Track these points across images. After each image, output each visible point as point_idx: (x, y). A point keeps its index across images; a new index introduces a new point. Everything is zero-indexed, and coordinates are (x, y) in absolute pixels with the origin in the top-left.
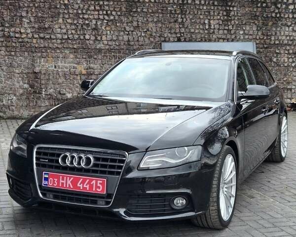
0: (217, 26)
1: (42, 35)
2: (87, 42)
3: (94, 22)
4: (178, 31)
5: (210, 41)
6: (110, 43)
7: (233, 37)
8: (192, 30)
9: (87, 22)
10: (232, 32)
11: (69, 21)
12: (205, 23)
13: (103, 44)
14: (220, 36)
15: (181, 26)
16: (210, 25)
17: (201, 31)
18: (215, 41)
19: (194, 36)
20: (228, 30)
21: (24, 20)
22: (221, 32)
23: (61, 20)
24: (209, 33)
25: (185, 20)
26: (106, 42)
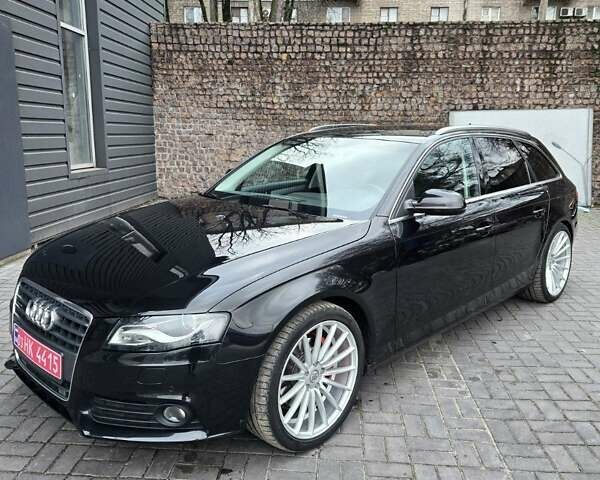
0: (533, 88)
1: (297, 105)
2: (352, 112)
3: (361, 87)
4: (474, 95)
5: (522, 107)
6: (380, 114)
7: (558, 102)
8: (496, 95)
9: (352, 88)
10: (557, 95)
11: (331, 87)
12: (515, 84)
13: (372, 114)
14: (536, 102)
15: (479, 89)
16: (522, 87)
17: (509, 95)
18: (529, 108)
19: (497, 102)
20: (550, 93)
21: (277, 87)
22: (539, 95)
23: (320, 87)
24: (521, 98)
25: (485, 80)
26: (375, 113)
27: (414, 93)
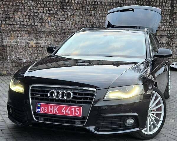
1: (7, 22)
2: (36, 27)
3: (40, 14)
4: (92, 21)
6: (50, 28)
9: (36, 14)
11: (25, 13)
13: (46, 28)
19: (101, 24)
23: (19, 13)
25: (96, 14)
27: (66, 18)
